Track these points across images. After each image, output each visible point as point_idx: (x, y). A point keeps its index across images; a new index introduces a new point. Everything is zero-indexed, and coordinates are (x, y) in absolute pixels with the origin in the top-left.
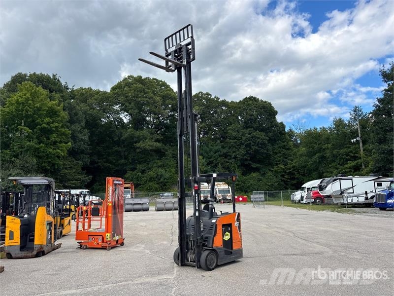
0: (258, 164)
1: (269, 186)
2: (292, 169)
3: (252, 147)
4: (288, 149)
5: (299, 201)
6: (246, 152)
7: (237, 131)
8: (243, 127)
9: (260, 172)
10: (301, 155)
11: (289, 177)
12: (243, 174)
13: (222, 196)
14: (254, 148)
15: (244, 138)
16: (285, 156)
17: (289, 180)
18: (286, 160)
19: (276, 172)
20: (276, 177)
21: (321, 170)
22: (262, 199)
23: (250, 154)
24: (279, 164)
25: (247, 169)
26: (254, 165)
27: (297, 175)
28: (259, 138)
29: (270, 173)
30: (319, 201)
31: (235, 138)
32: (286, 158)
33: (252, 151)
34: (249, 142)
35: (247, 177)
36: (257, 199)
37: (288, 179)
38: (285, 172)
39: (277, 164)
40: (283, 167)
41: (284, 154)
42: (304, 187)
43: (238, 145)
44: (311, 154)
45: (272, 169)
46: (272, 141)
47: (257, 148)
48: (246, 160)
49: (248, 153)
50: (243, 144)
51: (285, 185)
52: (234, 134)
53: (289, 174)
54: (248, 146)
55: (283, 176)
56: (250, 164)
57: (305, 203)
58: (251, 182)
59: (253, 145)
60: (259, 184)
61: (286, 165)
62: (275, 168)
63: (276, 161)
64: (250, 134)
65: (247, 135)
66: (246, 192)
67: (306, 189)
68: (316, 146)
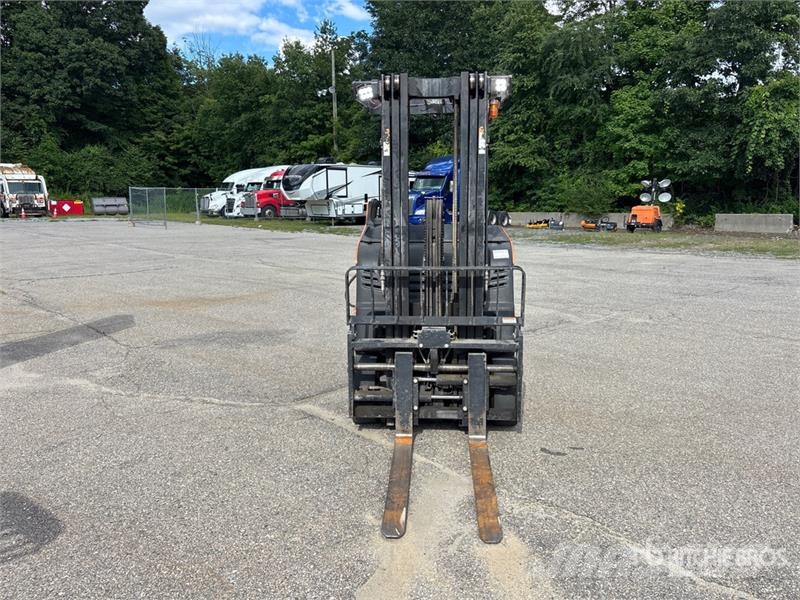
0: (103, 123)
1: (132, 178)
2: (182, 144)
3: (87, 78)
4: (174, 96)
5: (221, 212)
6: (70, 90)
7: (45, 29)
8: (60, 21)
9: (107, 145)
10: (206, 114)
11: (176, 161)
12: (65, 146)
13: (21, 199)
14: (93, 81)
15: (64, 52)
16: (169, 113)
17: (176, 168)
18: (169, 121)
19: (148, 148)
20: (149, 159)
21: (248, 148)
22: (121, 209)
23: (81, 95)
24: (154, 129)
25: (74, 135)
26: (95, 126)
27: (194, 158)
28: (104, 57)
29: (134, 149)
30: (270, 213)
31: (38, 49)
32: (170, 117)
33: (88, 90)
34: (77, 64)
35: (75, 155)
36: (109, 209)
37: (175, 164)
38: (167, 149)
39: (148, 130)
40: (164, 139)
41: (163, 106)
42: (227, 184)
43: (47, 69)
44: (230, 113)
45: (137, 140)
46: (137, 70)
47: (98, 81)
48: (72, 110)
49: (74, 93)
50: (61, 67)
51: (167, 178)
52: (36, 36)
53: (177, 153)
54: (76, 73)
55: (162, 157)
56: (80, 122)
57: (236, 218)
58: (88, 166)
59: (88, 74)
60: (108, 171)
61: (169, 133)
62: (145, 138)
63: (147, 122)
64: (79, 42)
65: (72, 44)
66: (75, 190)
67: (234, 187)
68: (243, 97)
